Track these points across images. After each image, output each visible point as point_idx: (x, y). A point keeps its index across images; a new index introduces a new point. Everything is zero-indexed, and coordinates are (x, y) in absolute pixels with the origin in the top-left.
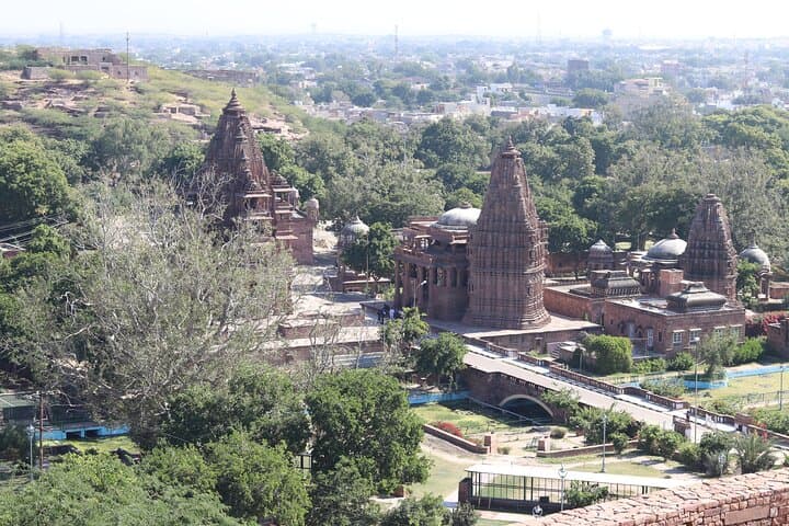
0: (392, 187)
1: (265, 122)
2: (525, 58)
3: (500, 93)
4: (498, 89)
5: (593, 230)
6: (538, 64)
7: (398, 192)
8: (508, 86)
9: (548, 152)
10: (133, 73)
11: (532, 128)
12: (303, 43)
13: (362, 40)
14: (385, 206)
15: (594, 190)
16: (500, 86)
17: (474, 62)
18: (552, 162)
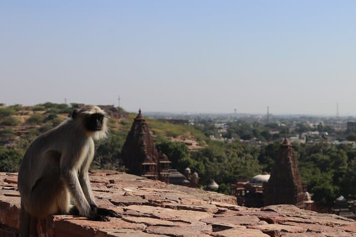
0: (236, 168)
1: (184, 140)
2: (330, 123)
3: (313, 136)
4: (312, 134)
5: (337, 190)
6: (335, 125)
7: (238, 170)
8: (317, 133)
9: (326, 158)
10: (122, 116)
11: (320, 147)
12: (229, 117)
13: (256, 116)
14: (231, 176)
15: (344, 173)
16: (313, 133)
17: (305, 124)
18: (326, 162)
